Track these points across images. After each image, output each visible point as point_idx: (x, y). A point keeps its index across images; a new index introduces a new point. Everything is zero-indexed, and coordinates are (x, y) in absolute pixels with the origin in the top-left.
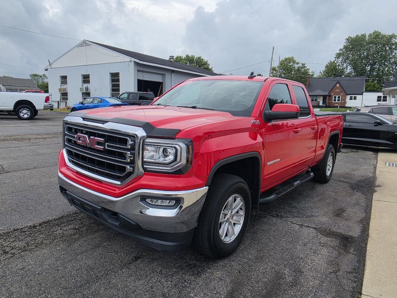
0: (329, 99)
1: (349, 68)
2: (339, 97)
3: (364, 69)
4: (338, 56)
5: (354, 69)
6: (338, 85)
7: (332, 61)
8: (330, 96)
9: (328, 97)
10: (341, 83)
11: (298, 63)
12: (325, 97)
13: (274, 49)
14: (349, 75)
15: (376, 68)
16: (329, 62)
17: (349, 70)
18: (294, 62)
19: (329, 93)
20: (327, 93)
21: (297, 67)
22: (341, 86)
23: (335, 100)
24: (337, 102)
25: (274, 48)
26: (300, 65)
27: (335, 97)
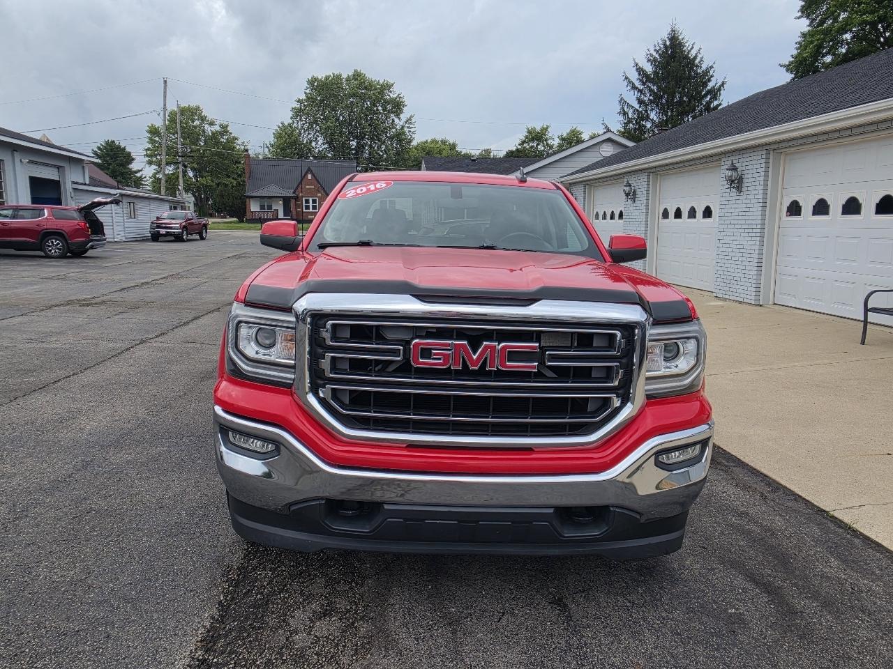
0: (296, 205)
1: (321, 140)
2: (314, 201)
3: (345, 146)
4: (298, 113)
5: (330, 143)
6: (310, 177)
7: (286, 124)
8: (297, 198)
9: (293, 201)
10: (314, 172)
11: (212, 124)
12: (286, 200)
13: (168, 84)
14: (321, 157)
15: (366, 144)
16: (281, 125)
17: (320, 145)
18: (203, 119)
19: (294, 193)
20: (290, 193)
21: (209, 130)
22: (314, 176)
23: (307, 207)
24: (311, 210)
25: (165, 82)
26: (217, 128)
27: (307, 201)
